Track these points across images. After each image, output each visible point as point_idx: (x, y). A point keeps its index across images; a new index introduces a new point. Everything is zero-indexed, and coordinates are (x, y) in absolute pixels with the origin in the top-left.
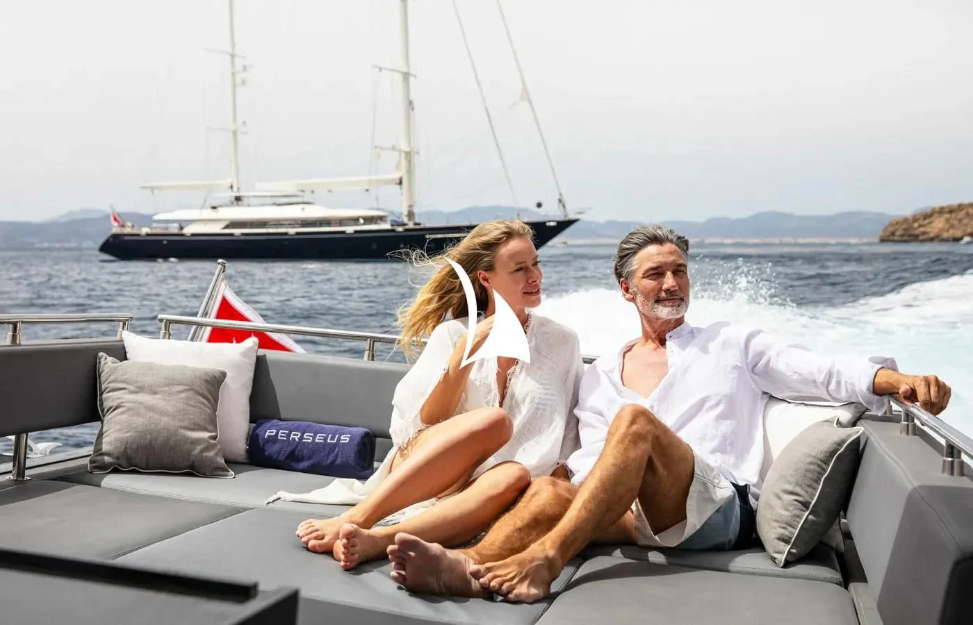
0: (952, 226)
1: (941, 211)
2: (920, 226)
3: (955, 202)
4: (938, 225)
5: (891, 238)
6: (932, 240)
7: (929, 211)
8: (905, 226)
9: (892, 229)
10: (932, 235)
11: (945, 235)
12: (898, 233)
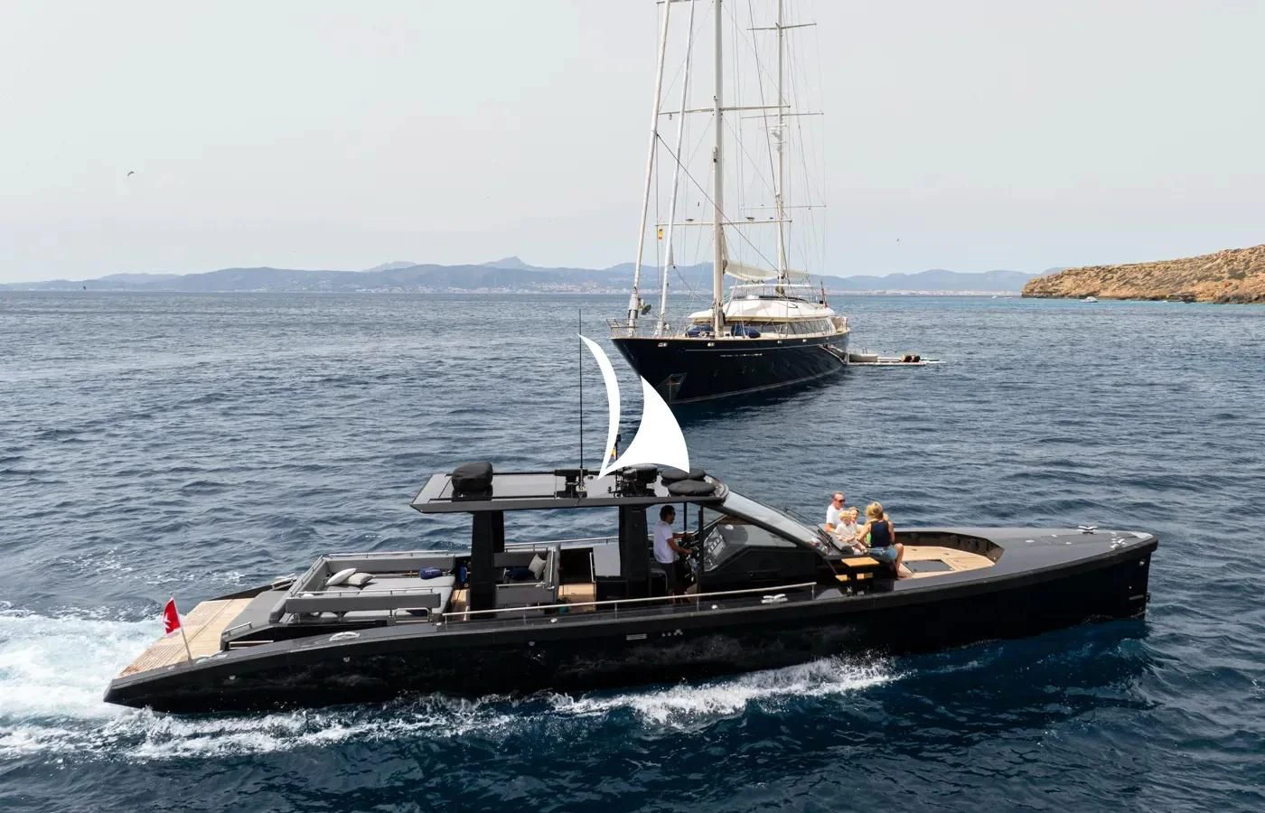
0: (1079, 286)
1: (1069, 273)
2: (1053, 285)
3: (1080, 266)
4: (1067, 284)
5: (1030, 294)
6: (1063, 296)
7: (1060, 273)
8: (1041, 285)
9: (1031, 287)
10: (1063, 292)
11: (1073, 293)
12: (1036, 290)
